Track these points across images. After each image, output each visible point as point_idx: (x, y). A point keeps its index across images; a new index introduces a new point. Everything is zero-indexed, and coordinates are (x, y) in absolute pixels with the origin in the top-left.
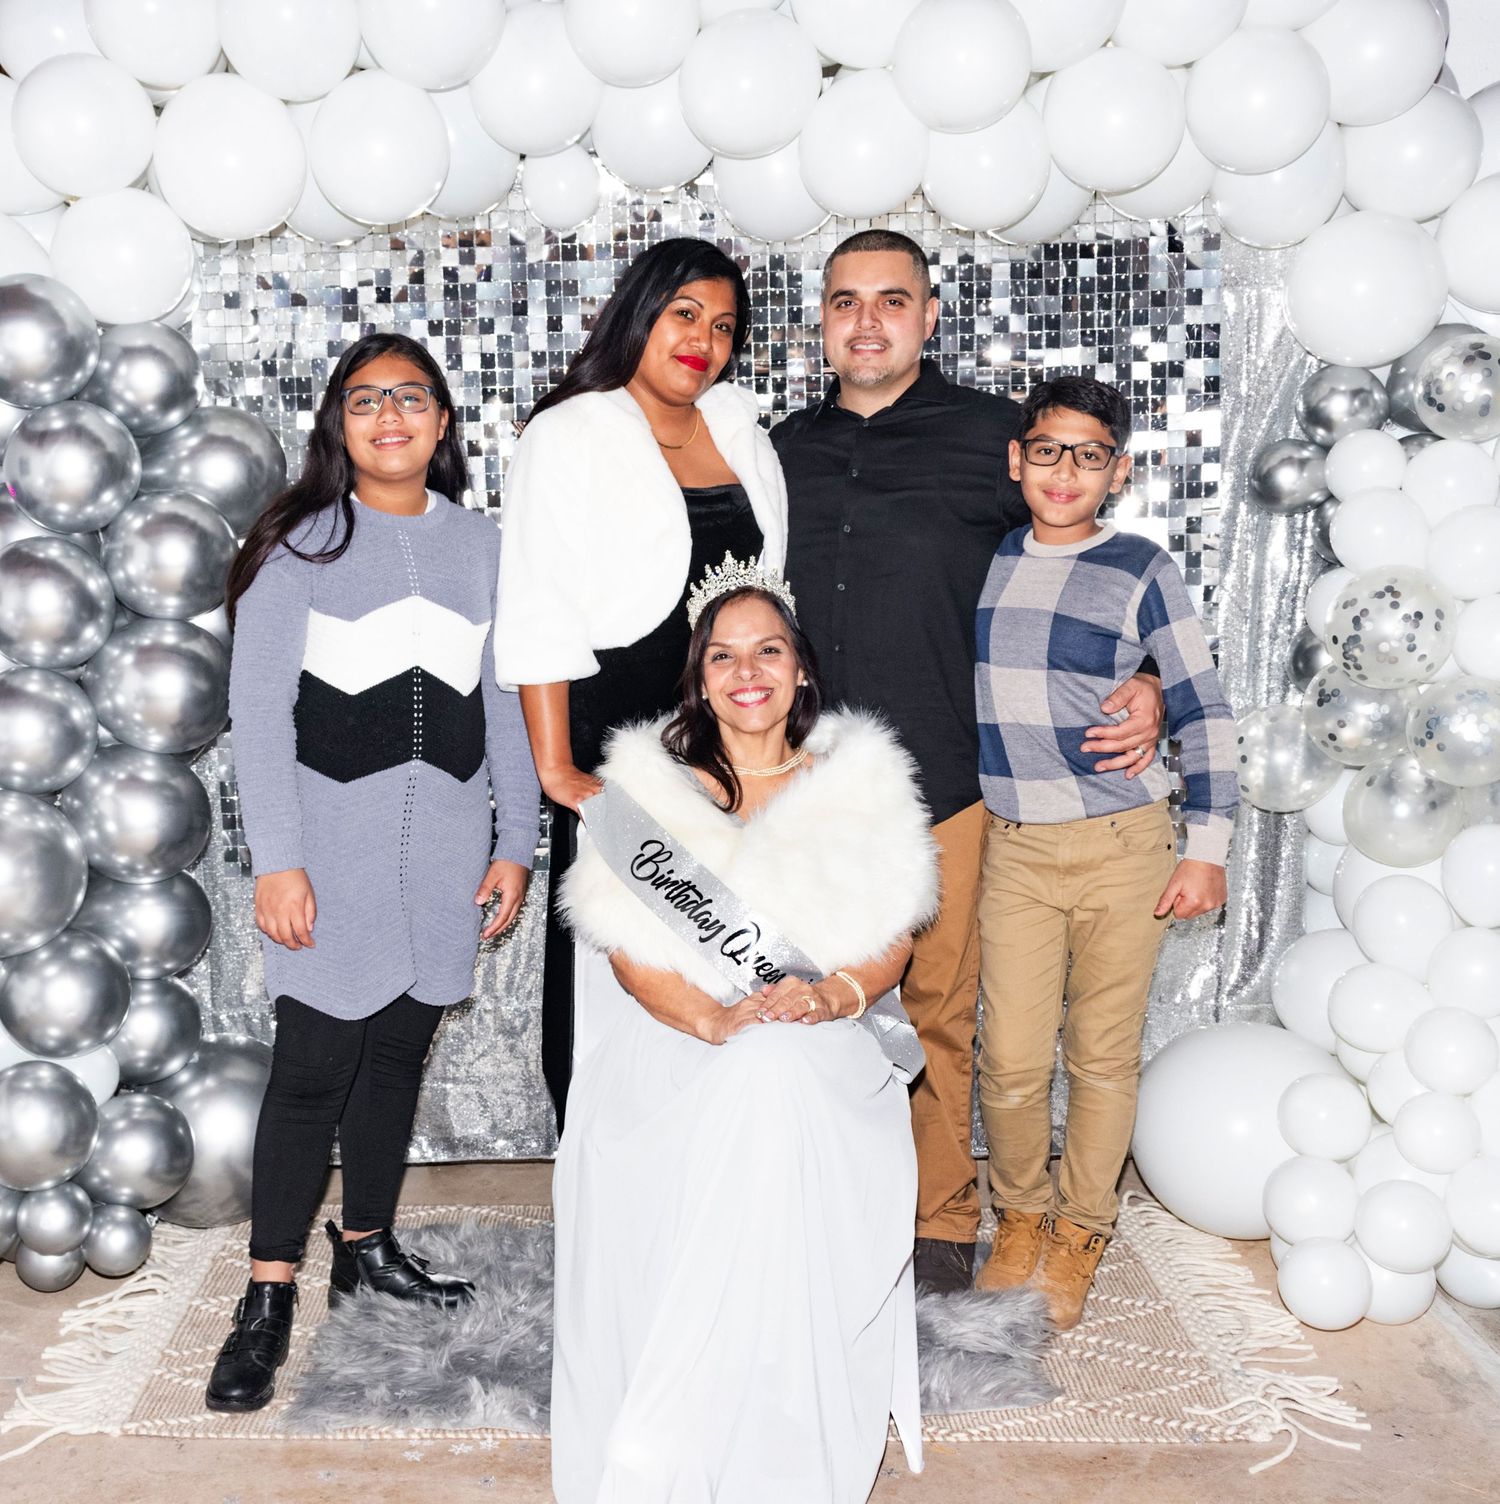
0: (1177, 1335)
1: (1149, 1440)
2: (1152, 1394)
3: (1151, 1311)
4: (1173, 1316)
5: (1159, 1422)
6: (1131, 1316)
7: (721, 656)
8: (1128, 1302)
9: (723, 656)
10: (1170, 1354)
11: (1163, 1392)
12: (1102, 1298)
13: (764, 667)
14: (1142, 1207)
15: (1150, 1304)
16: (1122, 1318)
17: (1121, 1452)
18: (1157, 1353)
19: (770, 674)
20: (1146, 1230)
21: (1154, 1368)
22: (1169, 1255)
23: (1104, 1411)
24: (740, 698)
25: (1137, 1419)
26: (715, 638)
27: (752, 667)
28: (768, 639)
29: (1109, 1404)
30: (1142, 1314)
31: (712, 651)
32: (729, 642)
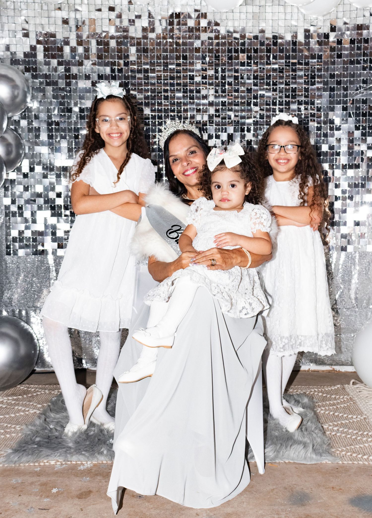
0: (368, 427)
1: (356, 462)
2: (358, 447)
3: (359, 419)
4: (367, 421)
5: (360, 456)
6: (351, 421)
7: (175, 160)
8: (350, 416)
9: (176, 160)
10: (365, 433)
11: (362, 446)
12: (340, 415)
13: (191, 159)
14: (357, 386)
15: (359, 417)
16: (347, 422)
17: (344, 467)
18: (360, 433)
19: (194, 162)
20: (359, 393)
21: (359, 438)
22: (367, 401)
23: (338, 452)
24: (186, 173)
25: (351, 455)
26: (171, 154)
27: (187, 161)
28: (190, 148)
29: (340, 450)
30: (355, 420)
31: (171, 159)
32: (176, 154)
